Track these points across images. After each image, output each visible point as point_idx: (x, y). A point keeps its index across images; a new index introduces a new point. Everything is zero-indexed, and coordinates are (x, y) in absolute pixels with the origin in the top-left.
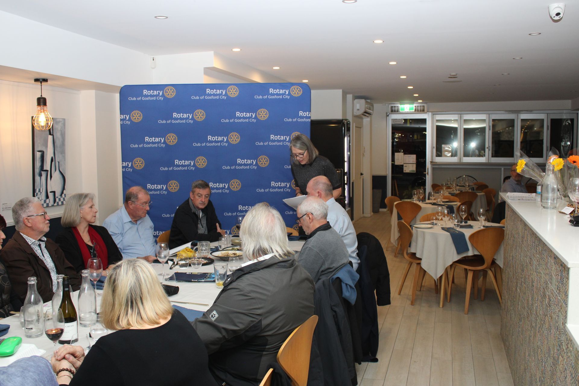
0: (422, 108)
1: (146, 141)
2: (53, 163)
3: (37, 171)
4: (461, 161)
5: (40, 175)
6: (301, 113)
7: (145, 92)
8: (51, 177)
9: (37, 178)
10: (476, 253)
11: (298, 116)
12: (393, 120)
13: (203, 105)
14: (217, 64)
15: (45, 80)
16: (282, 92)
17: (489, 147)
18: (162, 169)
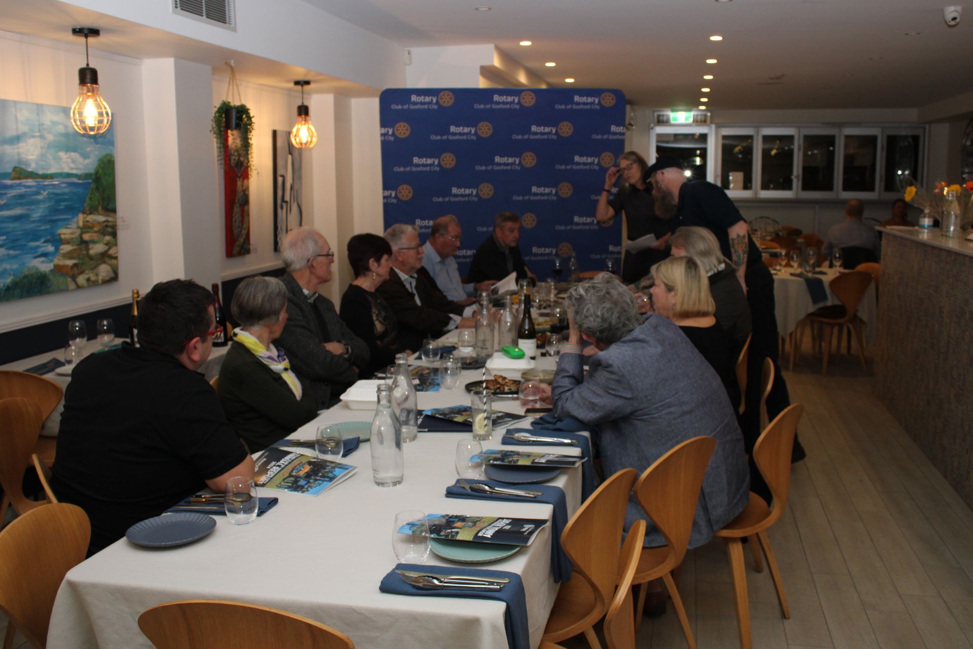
0: (703, 118)
1: (414, 163)
2: (292, 192)
3: (279, 201)
4: (758, 196)
5: (282, 208)
6: (613, 128)
7: (414, 98)
8: (290, 210)
9: (279, 211)
10: (837, 302)
11: (609, 133)
12: (659, 136)
13: (490, 116)
14: (496, 62)
15: (307, 83)
16: (590, 100)
17: (798, 175)
18: (435, 199)
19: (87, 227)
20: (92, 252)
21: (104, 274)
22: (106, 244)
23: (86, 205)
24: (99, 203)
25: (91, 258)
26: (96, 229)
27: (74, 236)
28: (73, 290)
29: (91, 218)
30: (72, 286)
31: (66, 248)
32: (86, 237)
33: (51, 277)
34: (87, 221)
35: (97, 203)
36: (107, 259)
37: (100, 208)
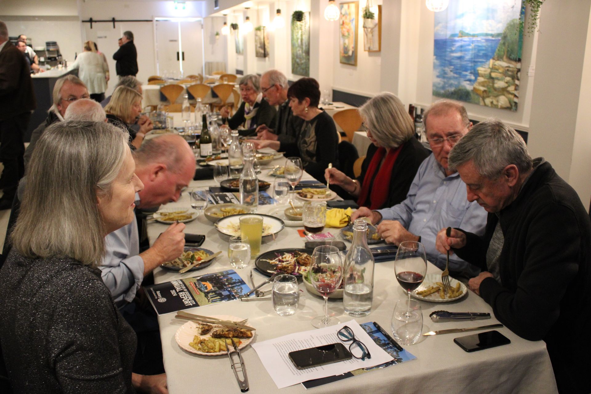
19: (494, 69)
20: (496, 85)
21: (503, 103)
22: (507, 83)
23: (495, 54)
24: (504, 53)
25: (495, 89)
26: (500, 71)
27: (486, 73)
28: (482, 106)
29: (498, 63)
30: (482, 103)
31: (481, 79)
32: (493, 75)
33: (472, 94)
34: (495, 65)
35: (503, 53)
36: (505, 93)
37: (505, 57)
